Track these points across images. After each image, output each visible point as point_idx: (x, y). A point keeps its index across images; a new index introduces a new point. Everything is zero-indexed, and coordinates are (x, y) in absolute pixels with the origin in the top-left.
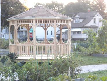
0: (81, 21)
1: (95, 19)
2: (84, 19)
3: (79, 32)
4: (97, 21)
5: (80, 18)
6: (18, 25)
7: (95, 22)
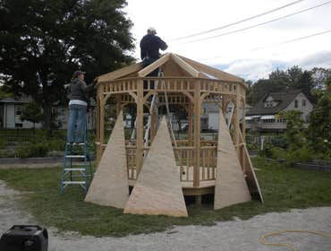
0: (275, 104)
1: (296, 102)
2: (280, 101)
3: (272, 121)
4: (300, 104)
5: (275, 101)
6: (105, 95)
7: (296, 106)
